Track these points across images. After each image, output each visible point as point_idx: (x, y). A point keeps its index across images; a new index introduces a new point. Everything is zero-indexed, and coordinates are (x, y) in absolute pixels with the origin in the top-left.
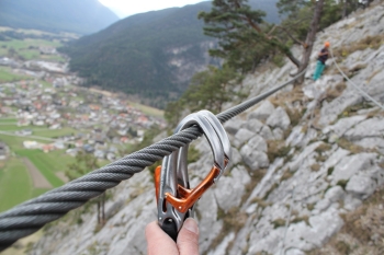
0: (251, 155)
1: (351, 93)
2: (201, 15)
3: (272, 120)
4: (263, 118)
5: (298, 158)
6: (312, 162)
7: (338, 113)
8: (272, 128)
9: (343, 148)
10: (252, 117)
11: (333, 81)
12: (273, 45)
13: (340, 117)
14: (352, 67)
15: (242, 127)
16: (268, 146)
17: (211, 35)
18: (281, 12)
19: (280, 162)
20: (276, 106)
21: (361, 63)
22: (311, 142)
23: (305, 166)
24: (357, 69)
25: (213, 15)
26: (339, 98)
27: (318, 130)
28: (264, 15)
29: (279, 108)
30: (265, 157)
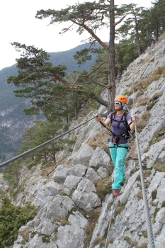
0: (82, 198)
1: (156, 119)
2: (10, 80)
3: (94, 161)
4: (85, 161)
5: (125, 190)
6: (137, 190)
7: (149, 140)
8: (96, 168)
9: (160, 171)
10: (76, 162)
11: (138, 112)
12: (79, 92)
13: (151, 143)
14: (151, 96)
15: (68, 174)
16: (96, 186)
17: (23, 96)
18: (80, 63)
19: (110, 198)
20: (94, 147)
21: (158, 91)
22: (132, 172)
23: (132, 196)
24: (156, 98)
25: (21, 77)
26: (147, 127)
27: (135, 159)
28: (65, 69)
29: (98, 148)
30: (96, 197)
